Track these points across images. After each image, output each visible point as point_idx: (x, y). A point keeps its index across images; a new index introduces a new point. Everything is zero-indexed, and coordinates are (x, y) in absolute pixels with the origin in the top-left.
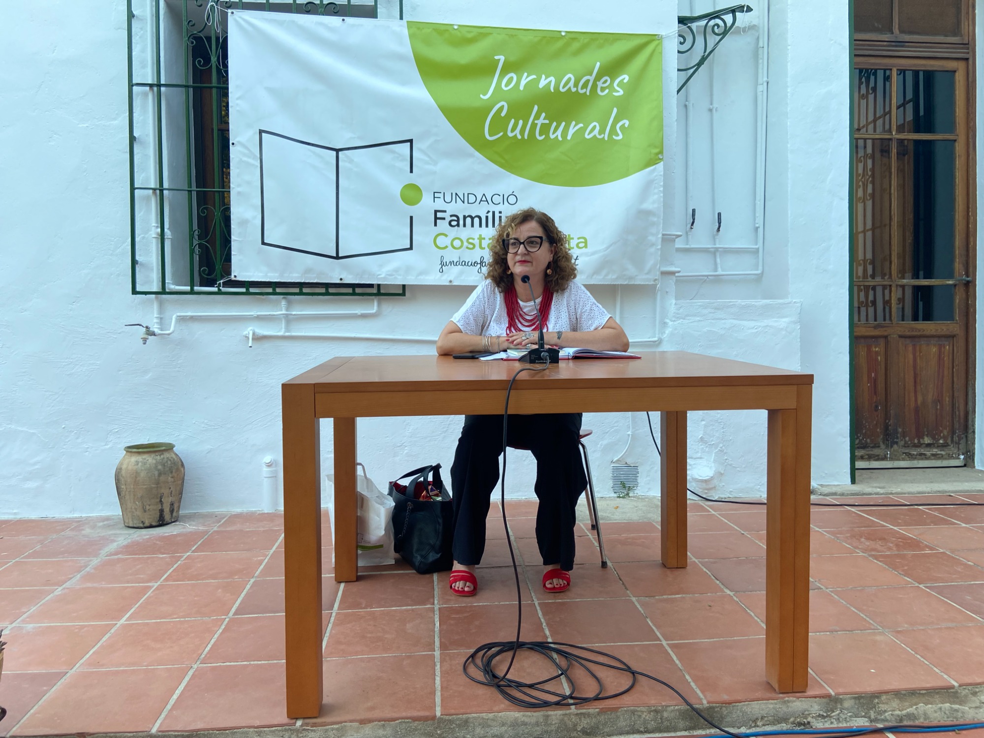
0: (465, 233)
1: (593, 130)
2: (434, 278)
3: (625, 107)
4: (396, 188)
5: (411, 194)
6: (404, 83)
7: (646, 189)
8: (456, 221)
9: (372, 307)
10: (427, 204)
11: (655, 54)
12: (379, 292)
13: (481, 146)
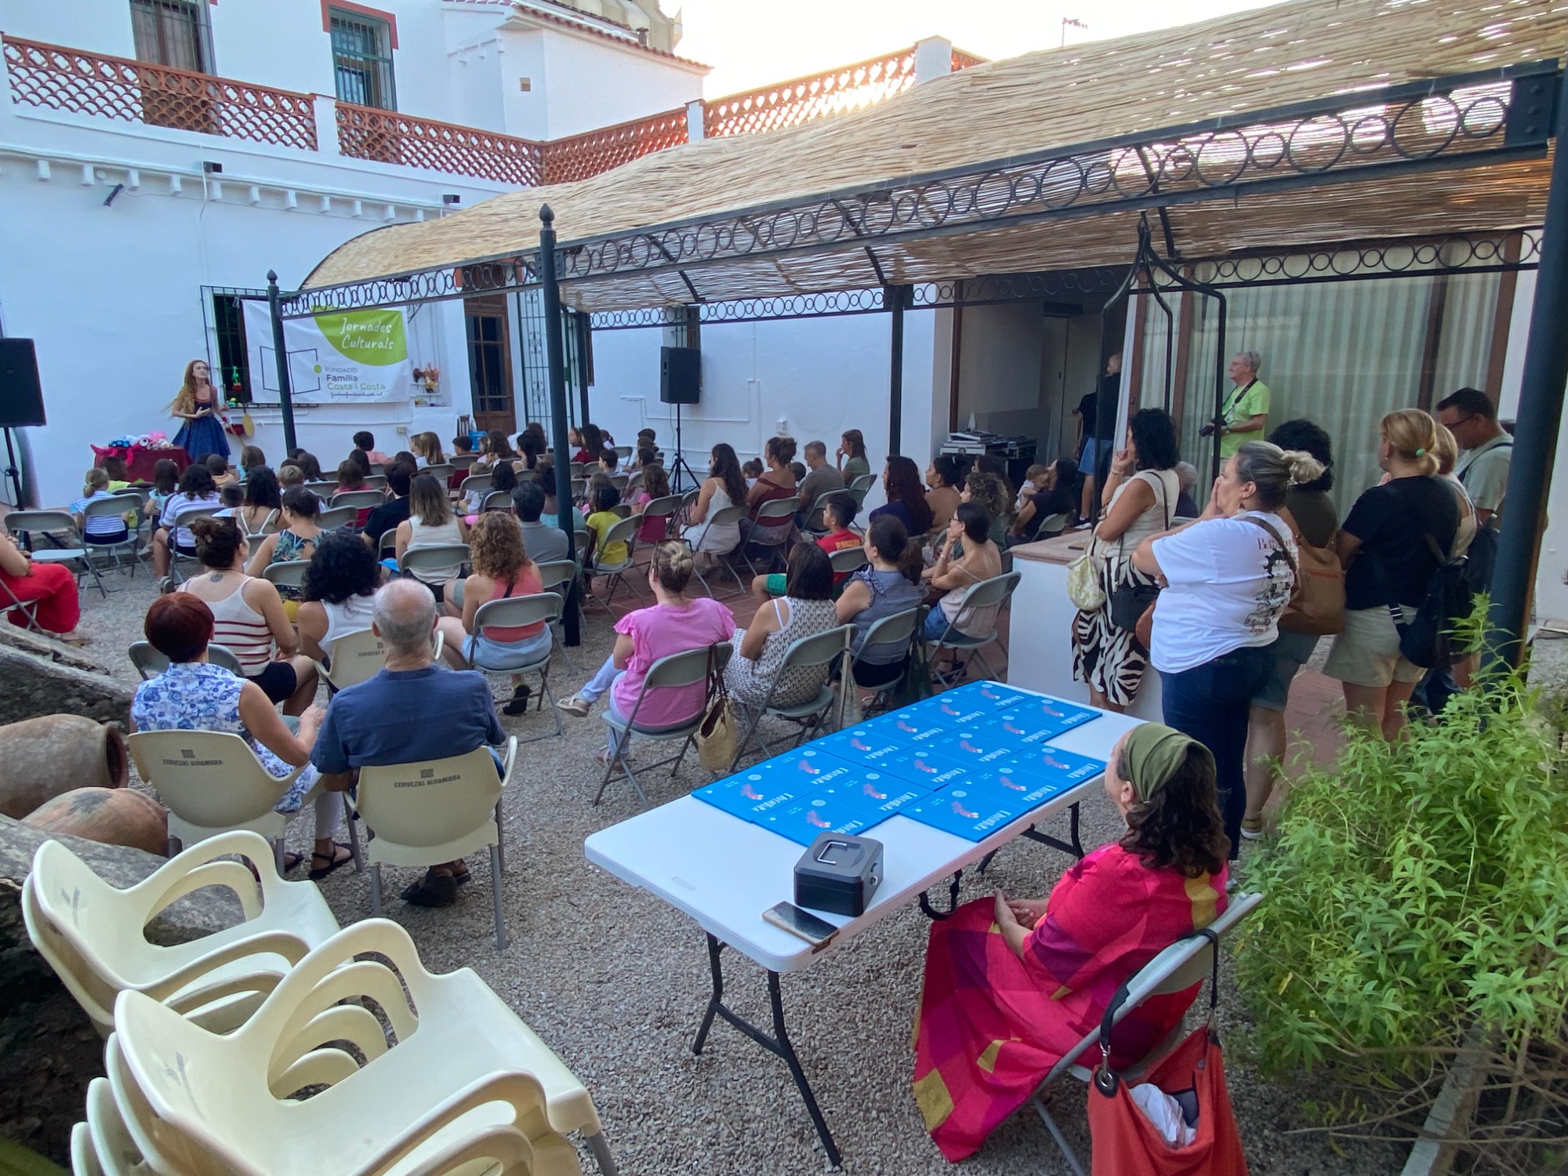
0: (339, 383)
1: (381, 345)
2: (330, 401)
3: (392, 336)
4: (312, 366)
5: (318, 369)
6: (311, 327)
7: (402, 370)
8: (335, 379)
9: (306, 412)
10: (324, 373)
11: (400, 318)
12: (308, 406)
13: (341, 350)
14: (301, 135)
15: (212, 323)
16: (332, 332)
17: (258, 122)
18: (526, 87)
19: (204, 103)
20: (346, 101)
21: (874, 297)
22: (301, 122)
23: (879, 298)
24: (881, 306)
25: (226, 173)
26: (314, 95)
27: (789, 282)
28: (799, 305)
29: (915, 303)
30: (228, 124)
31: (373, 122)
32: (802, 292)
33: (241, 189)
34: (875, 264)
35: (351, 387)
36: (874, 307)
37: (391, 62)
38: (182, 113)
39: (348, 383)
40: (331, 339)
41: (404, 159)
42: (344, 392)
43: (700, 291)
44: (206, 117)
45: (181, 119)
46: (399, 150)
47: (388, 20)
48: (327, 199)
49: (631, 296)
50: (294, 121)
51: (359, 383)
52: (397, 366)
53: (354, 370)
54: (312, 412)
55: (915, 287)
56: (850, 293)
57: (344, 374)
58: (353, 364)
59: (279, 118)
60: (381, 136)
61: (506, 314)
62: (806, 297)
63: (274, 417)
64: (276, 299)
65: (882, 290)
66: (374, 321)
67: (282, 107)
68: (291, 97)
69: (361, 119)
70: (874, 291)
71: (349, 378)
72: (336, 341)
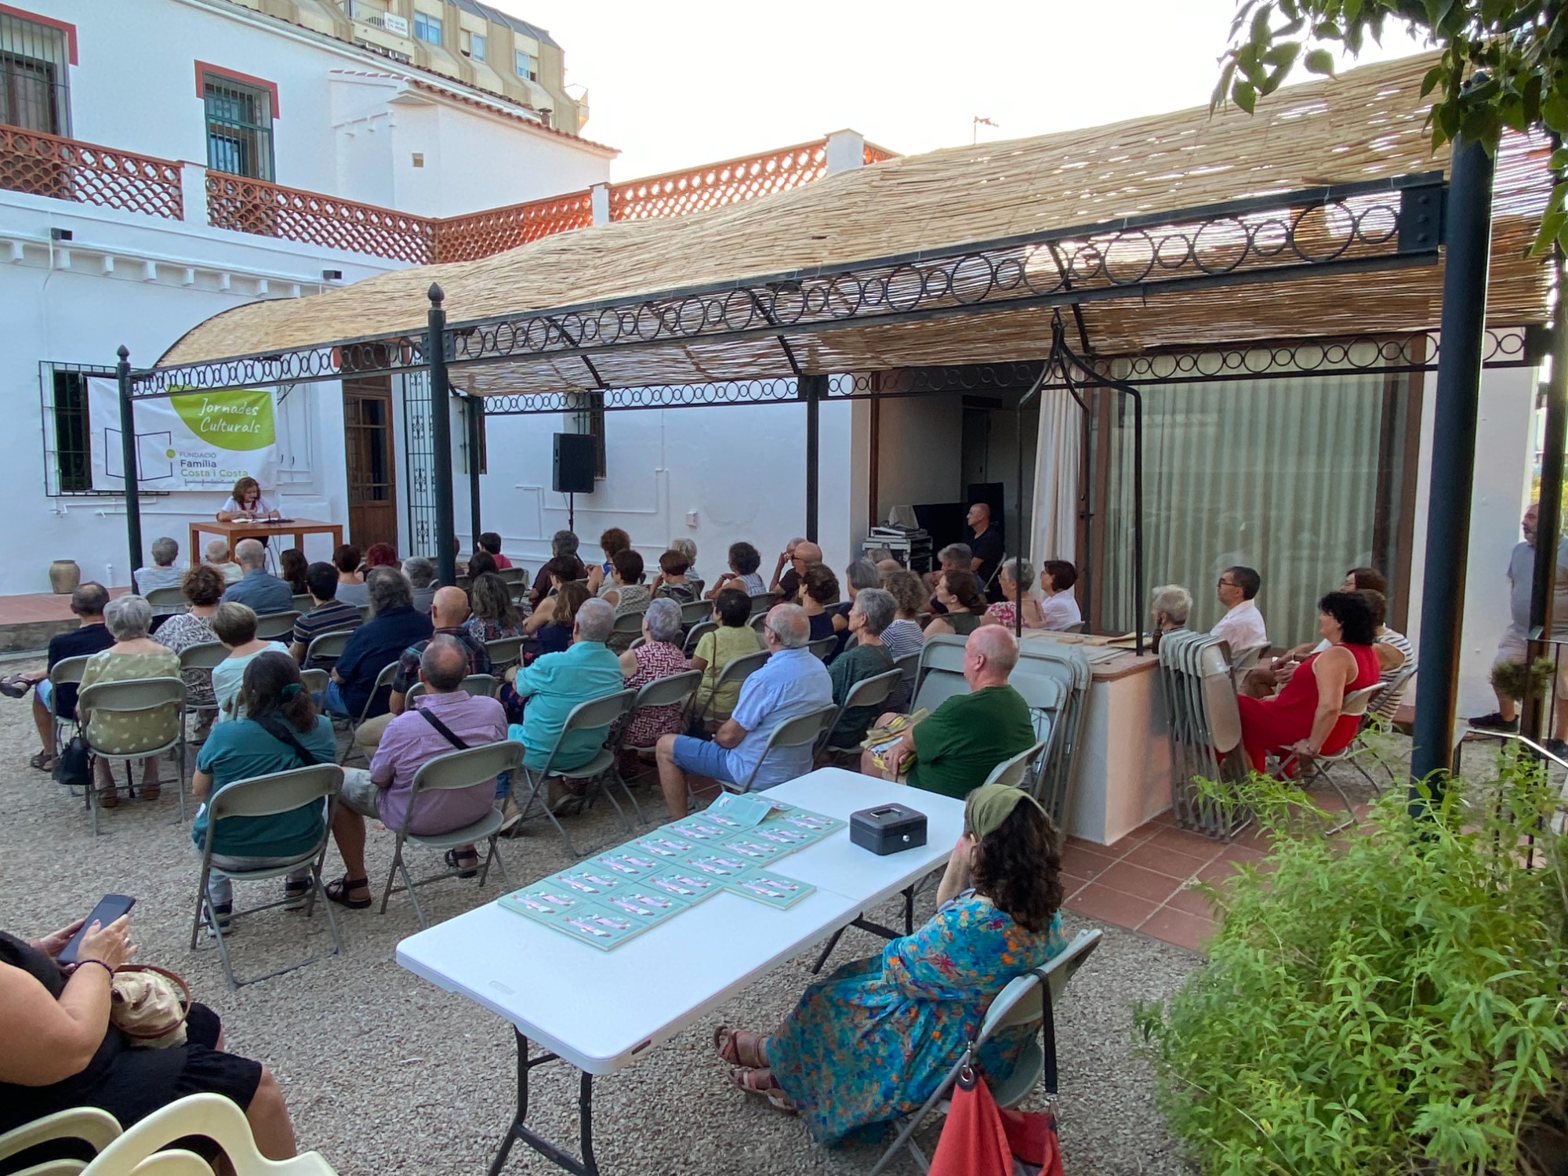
0: (194, 469)
1: (245, 428)
2: (183, 488)
3: (258, 419)
4: (164, 451)
5: (171, 453)
6: (166, 408)
7: (270, 453)
8: (190, 464)
9: (154, 500)
10: (178, 457)
11: (269, 399)
12: (158, 494)
13: (200, 434)
14: (165, 204)
15: (50, 401)
16: (191, 413)
17: (117, 188)
18: (418, 162)
19: (56, 167)
20: (218, 169)
21: (789, 386)
22: (165, 191)
23: (793, 388)
24: (796, 396)
25: (75, 241)
26: (182, 163)
27: (699, 370)
28: (710, 393)
29: (831, 394)
30: (82, 189)
31: (247, 192)
32: (712, 380)
33: (95, 257)
34: (789, 353)
35: (208, 473)
36: (789, 396)
37: (270, 132)
38: (29, 176)
39: (204, 469)
40: (186, 421)
41: (280, 232)
42: (200, 479)
43: (604, 377)
44: (57, 182)
45: (27, 182)
46: (274, 222)
47: (270, 89)
48: (191, 272)
49: (531, 379)
50: (158, 189)
51: (217, 470)
52: (264, 451)
53: (213, 455)
54: (163, 501)
55: (831, 377)
56: (763, 382)
57: (200, 460)
58: (212, 448)
59: (141, 186)
60: (256, 207)
61: (390, 397)
62: (717, 385)
63: (117, 506)
64: (126, 377)
65: (796, 379)
66: (238, 402)
67: (146, 175)
68: (156, 164)
69: (234, 189)
70: (788, 380)
71: (205, 464)
72: (193, 424)
